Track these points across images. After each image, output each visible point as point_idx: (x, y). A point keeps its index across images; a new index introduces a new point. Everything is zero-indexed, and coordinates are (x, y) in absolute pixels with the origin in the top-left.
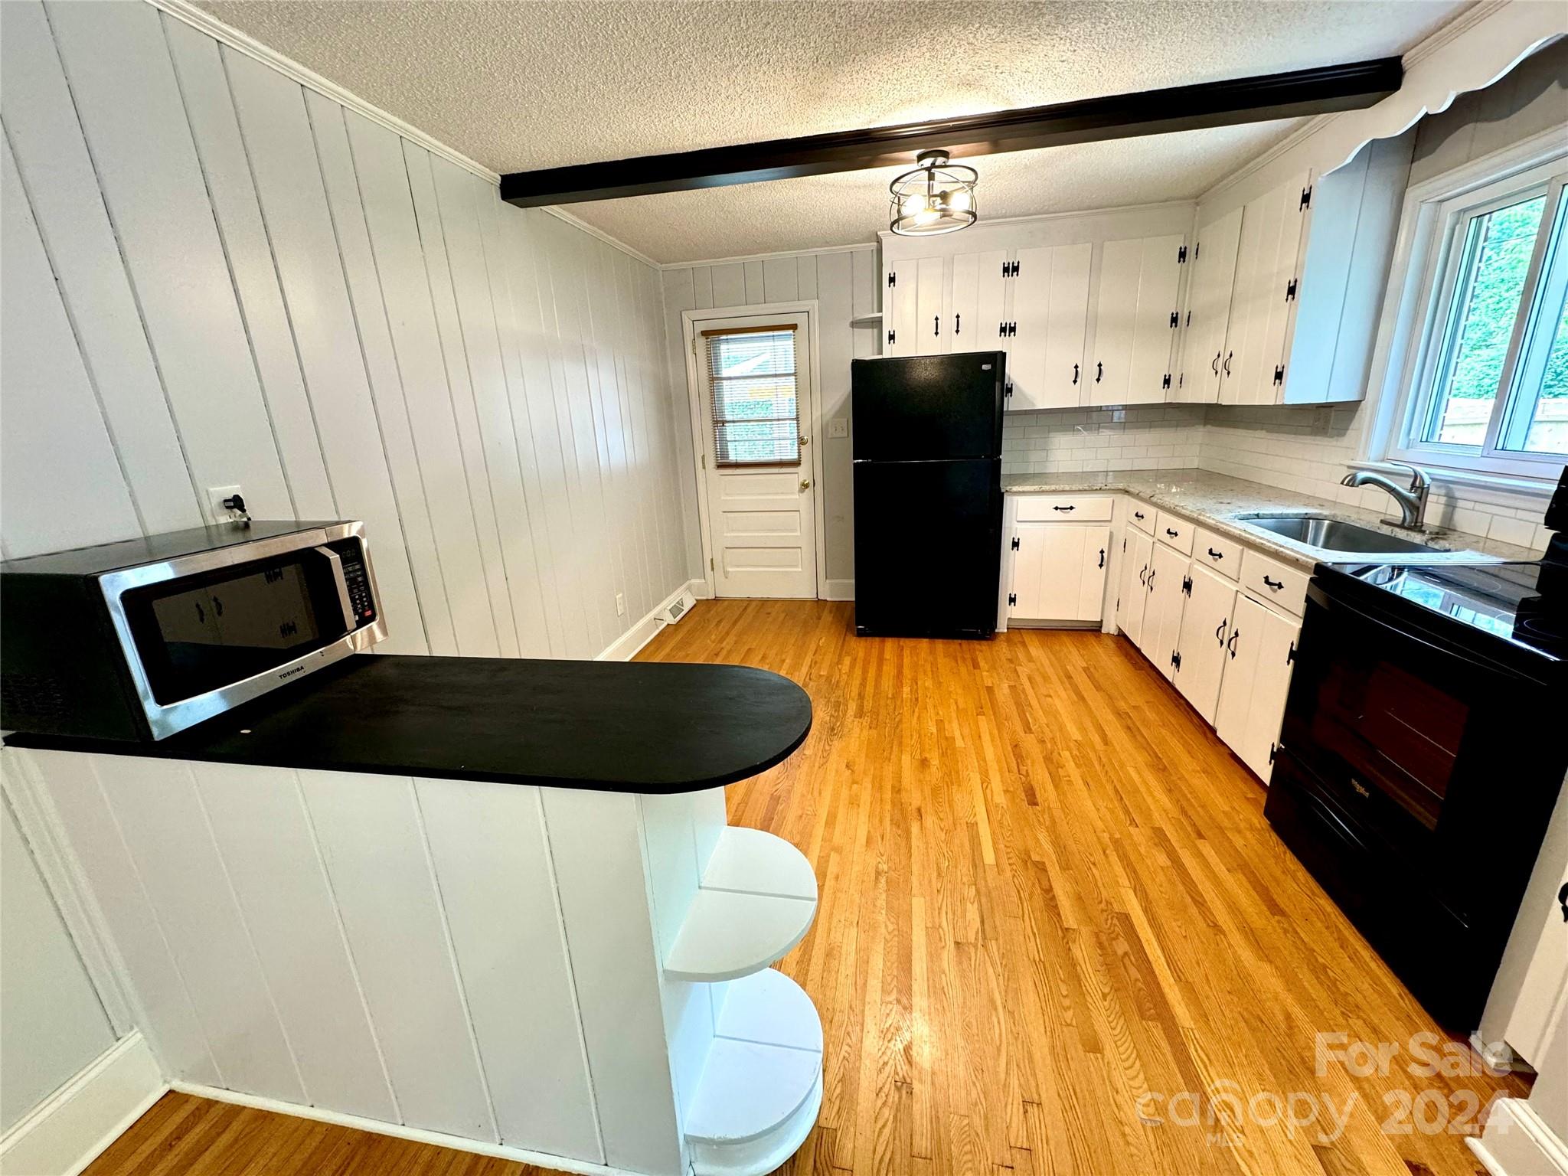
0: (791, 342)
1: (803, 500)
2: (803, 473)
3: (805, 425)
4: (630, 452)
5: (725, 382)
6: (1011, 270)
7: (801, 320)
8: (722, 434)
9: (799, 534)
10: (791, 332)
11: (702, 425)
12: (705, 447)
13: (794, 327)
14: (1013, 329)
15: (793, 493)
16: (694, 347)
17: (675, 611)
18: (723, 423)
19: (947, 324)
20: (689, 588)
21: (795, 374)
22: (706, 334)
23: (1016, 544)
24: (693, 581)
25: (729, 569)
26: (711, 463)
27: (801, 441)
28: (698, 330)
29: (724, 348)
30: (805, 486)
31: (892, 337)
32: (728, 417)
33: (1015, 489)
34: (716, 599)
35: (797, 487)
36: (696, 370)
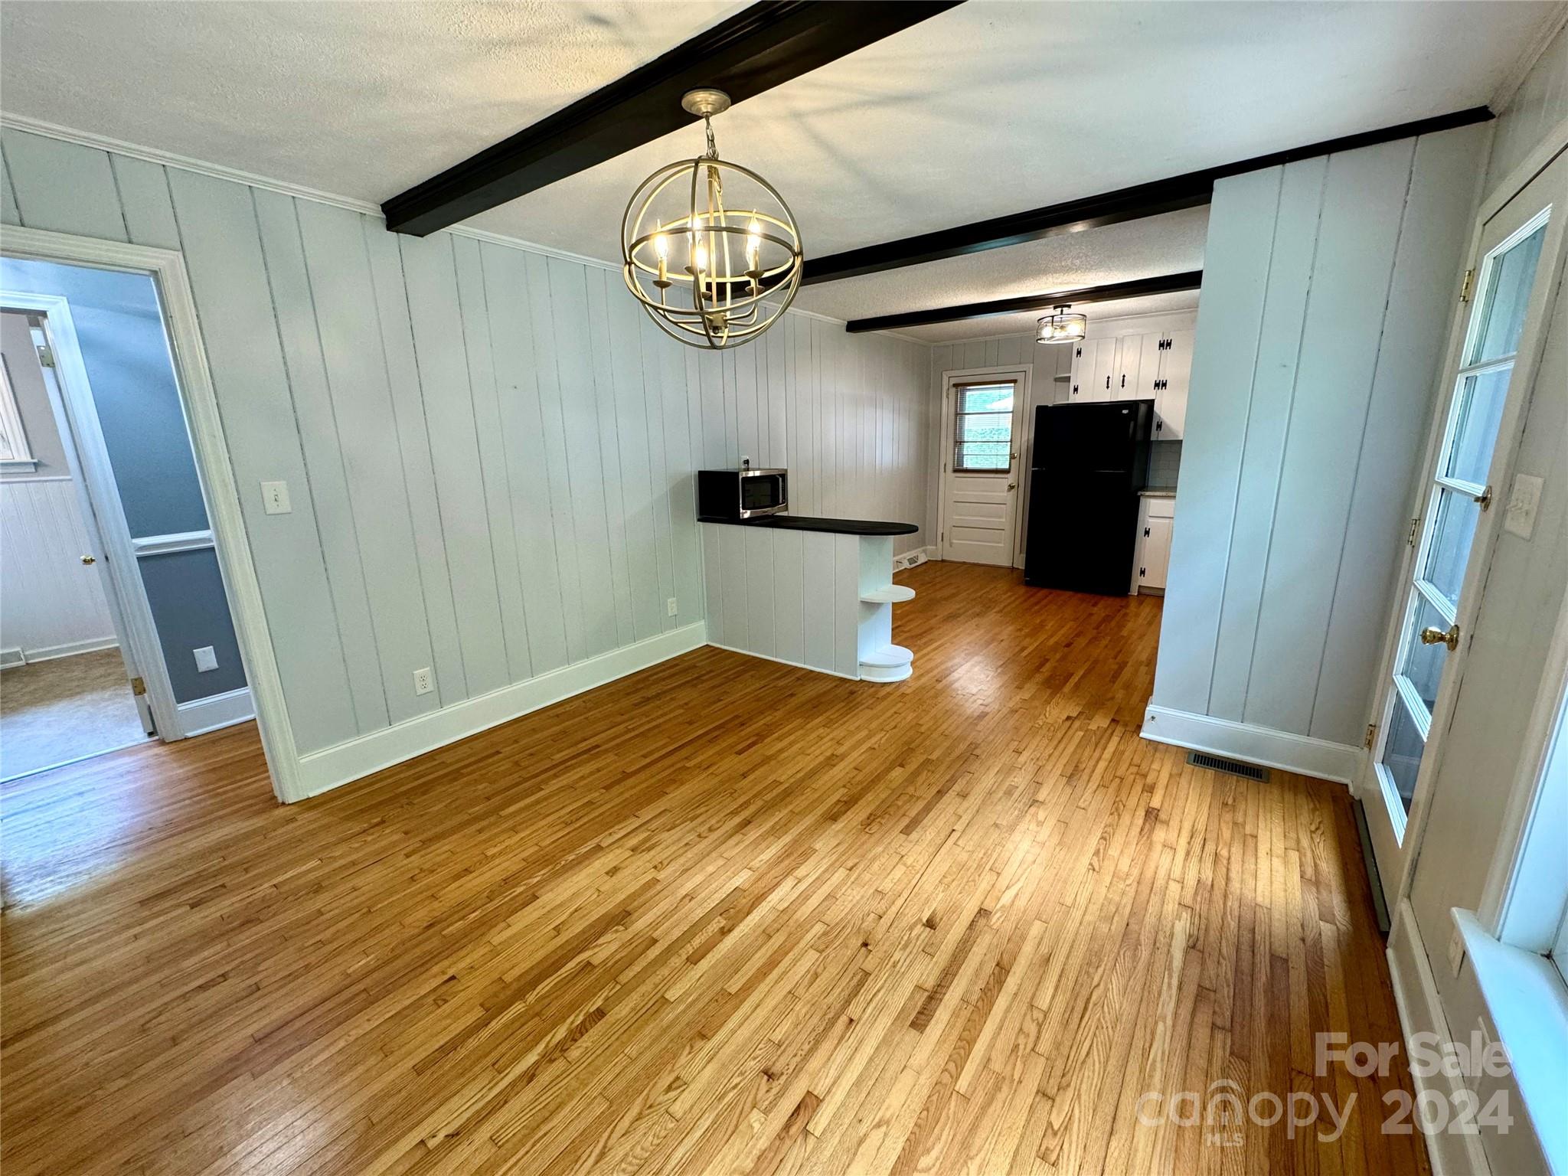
0: (1012, 390)
1: (1009, 497)
2: (1011, 479)
3: (1016, 446)
4: (895, 457)
5: (967, 416)
6: (1165, 345)
7: (1020, 377)
8: (961, 449)
9: (1004, 520)
10: (1012, 385)
11: (947, 443)
12: (947, 458)
13: (1015, 381)
14: (1164, 385)
15: (1003, 492)
16: (948, 394)
17: (911, 561)
18: (961, 442)
19: (1116, 381)
20: (924, 551)
21: (1012, 412)
22: (956, 385)
23: (1147, 533)
24: (929, 547)
25: (954, 541)
26: (950, 468)
27: (1012, 457)
28: (951, 383)
29: (968, 393)
30: (1011, 487)
31: (1076, 390)
32: (966, 440)
33: (1148, 493)
34: (943, 561)
35: (1006, 488)
36: (947, 408)
